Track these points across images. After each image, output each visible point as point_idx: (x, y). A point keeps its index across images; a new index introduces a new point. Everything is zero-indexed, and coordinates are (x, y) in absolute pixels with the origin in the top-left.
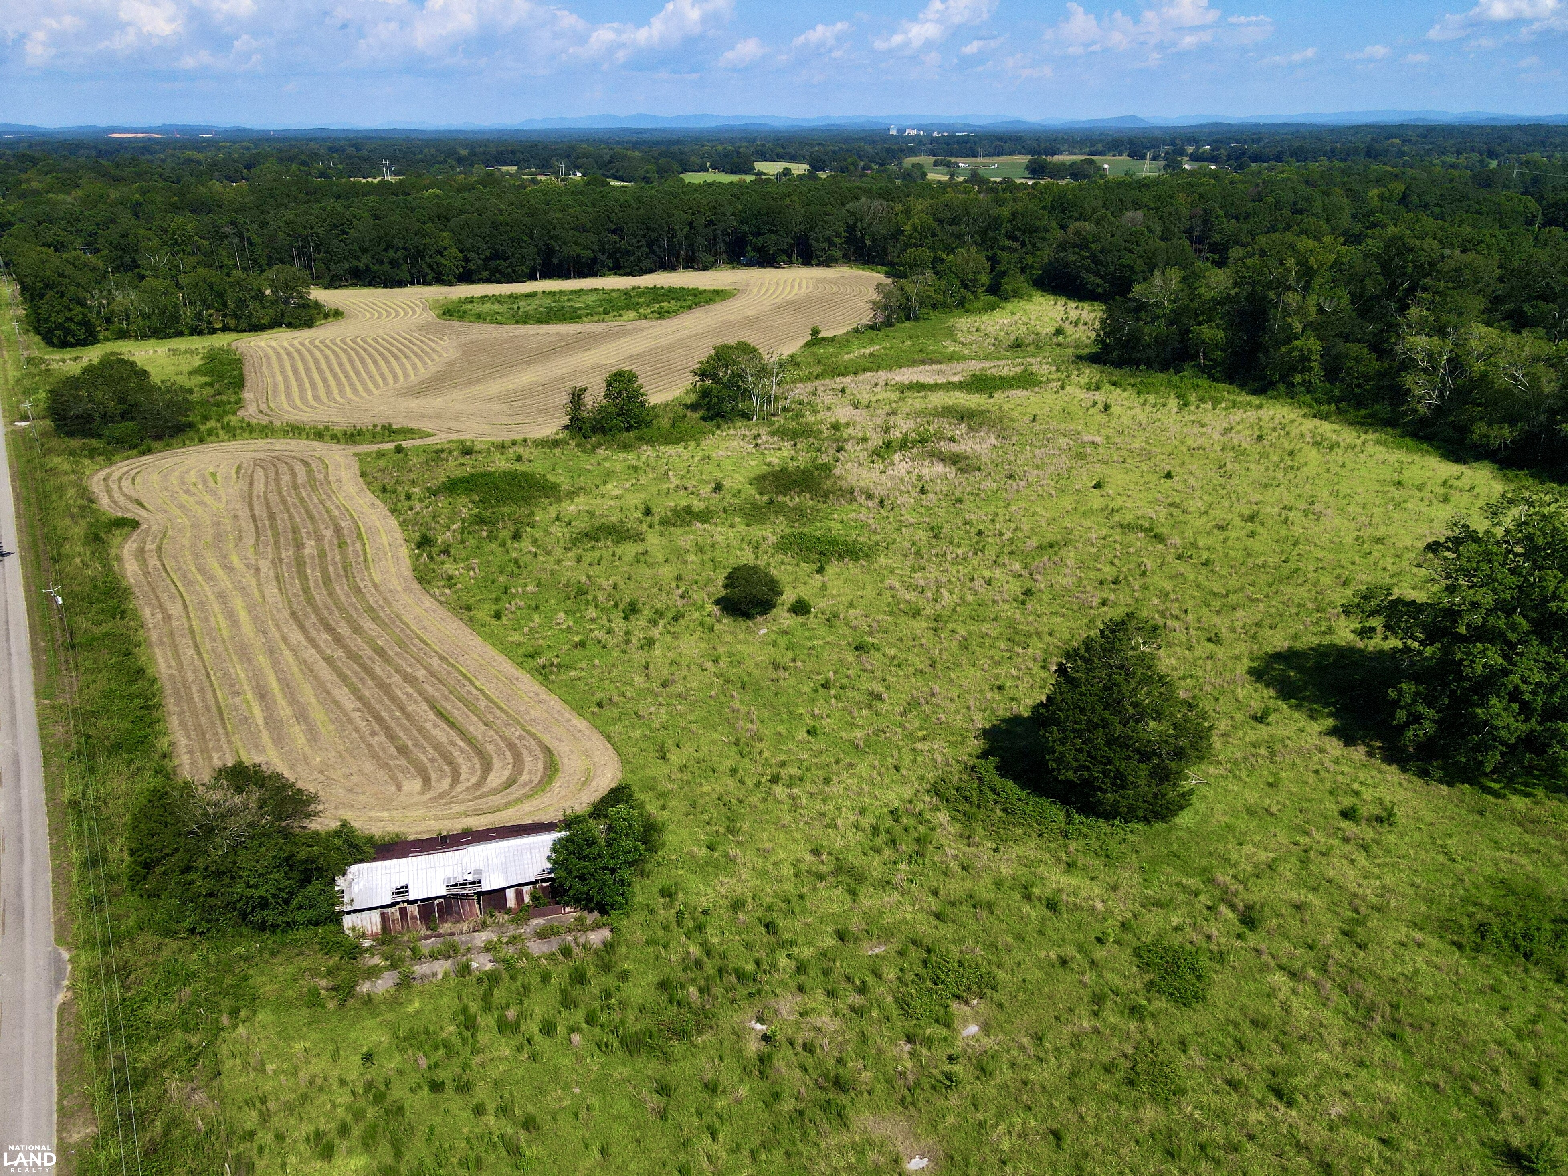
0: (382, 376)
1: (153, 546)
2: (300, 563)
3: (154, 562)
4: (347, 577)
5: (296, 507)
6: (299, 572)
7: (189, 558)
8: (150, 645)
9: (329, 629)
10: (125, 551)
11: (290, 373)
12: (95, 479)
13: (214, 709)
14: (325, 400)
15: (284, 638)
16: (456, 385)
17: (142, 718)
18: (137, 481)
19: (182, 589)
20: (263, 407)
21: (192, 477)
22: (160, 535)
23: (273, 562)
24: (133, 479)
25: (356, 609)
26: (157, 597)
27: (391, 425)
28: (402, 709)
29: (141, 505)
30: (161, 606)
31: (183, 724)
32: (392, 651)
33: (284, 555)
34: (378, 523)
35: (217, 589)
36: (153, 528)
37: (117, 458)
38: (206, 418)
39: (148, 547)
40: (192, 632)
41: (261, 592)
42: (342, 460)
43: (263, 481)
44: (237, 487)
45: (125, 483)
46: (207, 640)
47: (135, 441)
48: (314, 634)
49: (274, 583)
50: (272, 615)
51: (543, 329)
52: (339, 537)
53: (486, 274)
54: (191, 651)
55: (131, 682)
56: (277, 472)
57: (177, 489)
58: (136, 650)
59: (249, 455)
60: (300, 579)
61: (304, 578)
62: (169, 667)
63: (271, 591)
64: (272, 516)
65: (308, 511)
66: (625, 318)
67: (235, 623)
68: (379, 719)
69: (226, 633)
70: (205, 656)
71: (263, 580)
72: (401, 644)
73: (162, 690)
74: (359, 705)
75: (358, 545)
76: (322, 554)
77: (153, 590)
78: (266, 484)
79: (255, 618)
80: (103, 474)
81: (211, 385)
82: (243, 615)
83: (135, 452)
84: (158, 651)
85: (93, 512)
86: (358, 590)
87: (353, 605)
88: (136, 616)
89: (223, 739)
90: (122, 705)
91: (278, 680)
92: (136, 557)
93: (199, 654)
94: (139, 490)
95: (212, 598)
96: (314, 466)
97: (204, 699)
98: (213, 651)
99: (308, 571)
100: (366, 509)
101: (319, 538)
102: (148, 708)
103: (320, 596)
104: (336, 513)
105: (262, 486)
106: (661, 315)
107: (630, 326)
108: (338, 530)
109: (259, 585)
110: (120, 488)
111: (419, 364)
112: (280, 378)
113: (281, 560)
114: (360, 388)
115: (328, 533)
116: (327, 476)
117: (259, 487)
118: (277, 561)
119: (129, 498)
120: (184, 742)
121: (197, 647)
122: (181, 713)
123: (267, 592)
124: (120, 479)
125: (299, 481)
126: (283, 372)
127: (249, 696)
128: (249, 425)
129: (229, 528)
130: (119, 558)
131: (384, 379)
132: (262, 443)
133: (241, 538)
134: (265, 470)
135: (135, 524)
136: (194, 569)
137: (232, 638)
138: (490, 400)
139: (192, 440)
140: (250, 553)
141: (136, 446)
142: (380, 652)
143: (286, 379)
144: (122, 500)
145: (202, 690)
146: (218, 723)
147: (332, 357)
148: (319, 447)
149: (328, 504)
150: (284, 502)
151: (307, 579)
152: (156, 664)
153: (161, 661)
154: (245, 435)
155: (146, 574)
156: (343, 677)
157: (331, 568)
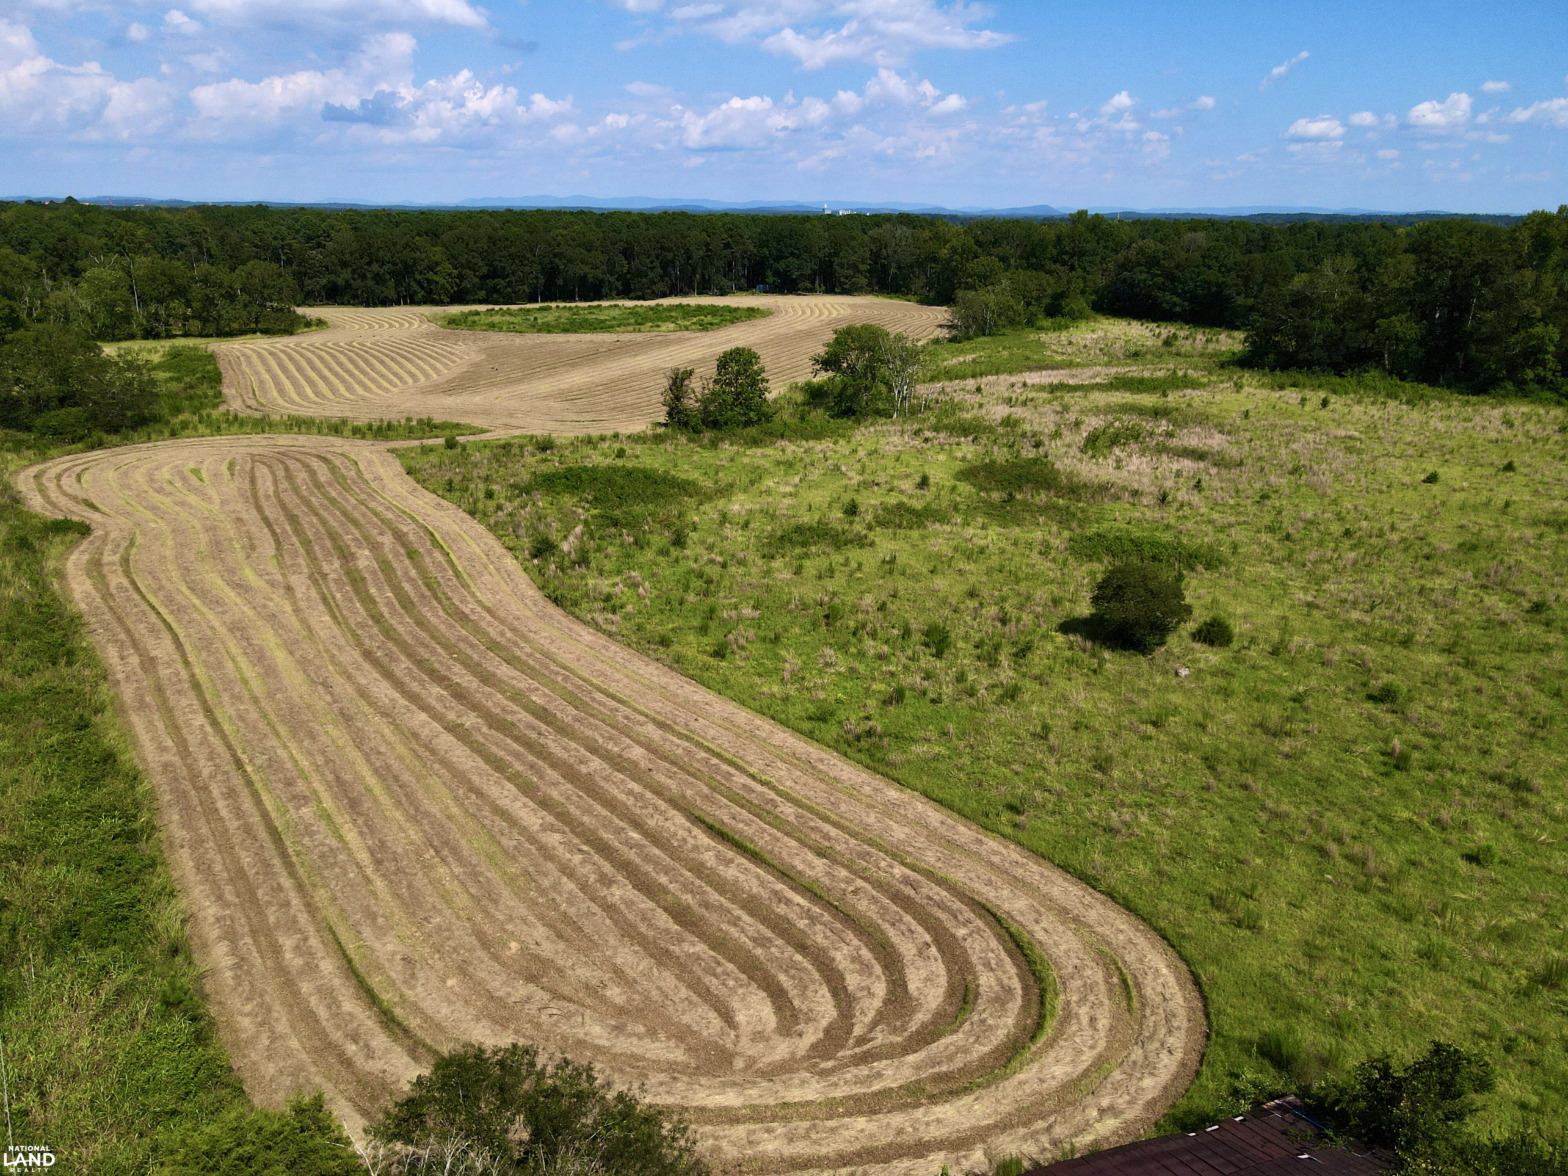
0: (396, 374)
1: (116, 558)
2: (357, 581)
3: (117, 579)
4: (437, 598)
5: (326, 509)
6: (357, 592)
7: (175, 575)
8: (121, 710)
9: (440, 679)
10: (70, 565)
11: (279, 372)
12: (22, 476)
13: (263, 834)
14: (332, 397)
15: (363, 693)
16: (493, 384)
17: (120, 861)
18: (85, 478)
19: (170, 619)
20: (250, 402)
21: (165, 474)
22: (125, 544)
23: (311, 577)
24: (79, 478)
25: (472, 646)
26: (128, 631)
27: (429, 419)
28: (637, 825)
29: (92, 506)
30: (135, 644)
31: (204, 867)
32: (567, 713)
33: (326, 568)
34: (456, 528)
35: (228, 618)
36: (113, 535)
37: (53, 452)
38: (178, 410)
39: (106, 559)
40: (196, 686)
41: (304, 622)
42: (374, 457)
43: (269, 478)
44: (232, 487)
45: (68, 482)
46: (226, 698)
47: (80, 432)
48: (415, 687)
49: (322, 608)
50: (333, 659)
51: (573, 337)
52: (404, 545)
53: (482, 294)
54: (200, 720)
55: (92, 782)
56: (287, 469)
57: (146, 488)
58: (96, 719)
59: (243, 450)
60: (362, 601)
61: (369, 602)
62: (162, 749)
63: (321, 620)
64: (293, 519)
65: (344, 513)
66: (663, 328)
67: (270, 672)
68: (604, 849)
69: (257, 686)
70: (226, 727)
71: (302, 604)
72: (573, 700)
73: (152, 795)
74: (550, 819)
75: (437, 555)
76: (386, 568)
77: (120, 620)
78: (275, 482)
79: (303, 663)
80: (34, 470)
81: (178, 380)
82: (280, 657)
83: (80, 445)
84: (137, 722)
85: (18, 514)
86: (463, 618)
87: (465, 640)
88: (92, 661)
89: (296, 901)
90: (75, 830)
91: (376, 771)
92: (89, 574)
93: (215, 723)
94: (88, 488)
95: (222, 630)
96: (338, 463)
97: (238, 813)
98: (242, 718)
99: (373, 590)
100: (430, 510)
101: (375, 547)
102: (131, 837)
103: (403, 626)
104: (390, 516)
105: (269, 483)
106: (704, 327)
107: (673, 336)
108: (399, 537)
109: (297, 611)
110: (59, 486)
111: (438, 365)
112: (267, 376)
113: (324, 576)
114: (373, 387)
115: (387, 540)
116: (359, 472)
117: (266, 484)
118: (317, 578)
119: (74, 498)
120: (211, 911)
121: (208, 711)
122: (197, 843)
123: (313, 622)
124: (59, 477)
125: (323, 479)
126: (269, 371)
127: (328, 803)
128: (236, 417)
129: (232, 533)
130: (60, 574)
131: (400, 378)
132: (257, 438)
133: (253, 547)
134: (270, 467)
135: (84, 530)
136: (184, 589)
137: (271, 695)
138: (545, 398)
139: (161, 432)
140: (272, 566)
141: (81, 439)
142: (544, 715)
143: (274, 377)
144: (63, 501)
145: (231, 794)
146: (277, 862)
147: (327, 357)
148: (338, 444)
149: (372, 505)
150: (308, 503)
151: (374, 602)
152: (135, 743)
153: (145, 738)
154: (235, 428)
155: (107, 595)
156: (498, 765)
157: (407, 587)
